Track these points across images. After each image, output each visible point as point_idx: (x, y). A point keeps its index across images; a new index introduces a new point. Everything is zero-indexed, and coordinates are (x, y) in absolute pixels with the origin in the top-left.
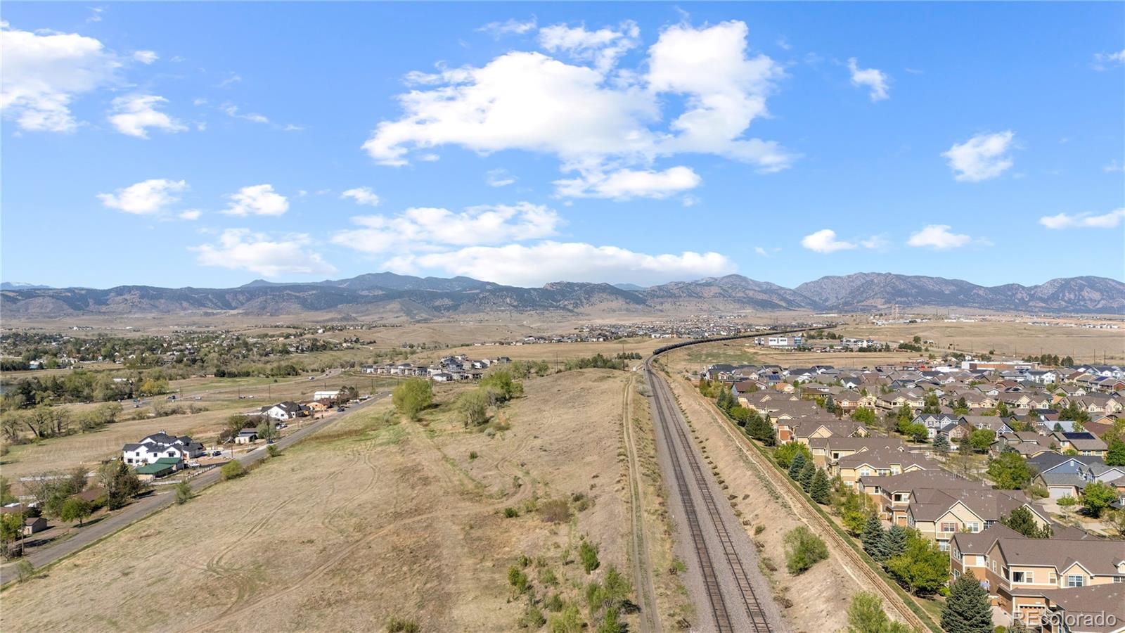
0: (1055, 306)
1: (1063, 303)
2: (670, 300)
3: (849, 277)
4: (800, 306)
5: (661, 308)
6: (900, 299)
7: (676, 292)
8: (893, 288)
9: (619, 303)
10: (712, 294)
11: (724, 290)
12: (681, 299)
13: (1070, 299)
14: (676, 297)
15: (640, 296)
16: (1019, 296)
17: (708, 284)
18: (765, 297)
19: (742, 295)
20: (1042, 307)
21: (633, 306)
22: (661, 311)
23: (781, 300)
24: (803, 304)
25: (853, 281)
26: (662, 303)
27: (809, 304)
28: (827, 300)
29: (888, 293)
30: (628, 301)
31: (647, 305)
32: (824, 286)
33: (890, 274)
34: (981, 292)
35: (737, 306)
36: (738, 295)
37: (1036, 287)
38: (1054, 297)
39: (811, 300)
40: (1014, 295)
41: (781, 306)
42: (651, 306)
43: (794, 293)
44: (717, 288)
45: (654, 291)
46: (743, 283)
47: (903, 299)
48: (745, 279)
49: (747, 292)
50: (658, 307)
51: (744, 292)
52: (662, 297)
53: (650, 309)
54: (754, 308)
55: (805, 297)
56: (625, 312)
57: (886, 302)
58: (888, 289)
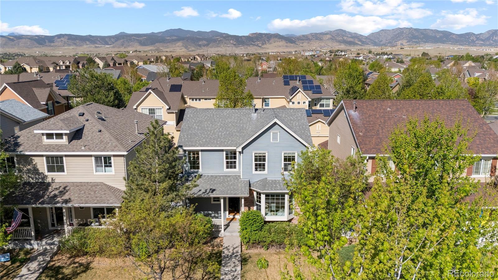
0: (488, 43)
1: (492, 41)
2: (307, 41)
3: (393, 30)
4: (368, 44)
5: (302, 45)
6: (414, 40)
7: (310, 37)
8: (412, 35)
9: (283, 43)
10: (327, 38)
11: (333, 36)
12: (312, 41)
13: (495, 40)
14: (309, 40)
15: (294, 39)
16: (472, 38)
17: (326, 34)
18: (352, 40)
19: (341, 39)
20: (481, 44)
21: (289, 44)
22: (302, 47)
23: (359, 41)
24: (369, 43)
25: (395, 32)
26: (303, 43)
27: (372, 43)
28: (381, 41)
29: (409, 38)
30: (287, 42)
31: (296, 44)
32: (381, 34)
33: (412, 28)
34: (454, 37)
35: (338, 44)
36: (339, 39)
37: (481, 34)
38: (488, 39)
39: (373, 41)
40: (469, 38)
41: (359, 44)
42: (297, 44)
43: (367, 38)
44: (330, 35)
45: (300, 37)
46: (344, 33)
47: (416, 40)
48: (344, 31)
49: (344, 37)
50: (301, 45)
51: (342, 37)
52: (303, 40)
53: (297, 45)
54: (345, 45)
55: (371, 40)
56: (285, 47)
57: (408, 42)
58: (410, 35)
